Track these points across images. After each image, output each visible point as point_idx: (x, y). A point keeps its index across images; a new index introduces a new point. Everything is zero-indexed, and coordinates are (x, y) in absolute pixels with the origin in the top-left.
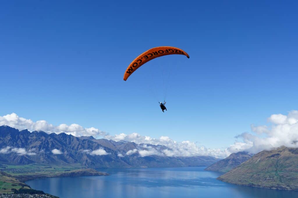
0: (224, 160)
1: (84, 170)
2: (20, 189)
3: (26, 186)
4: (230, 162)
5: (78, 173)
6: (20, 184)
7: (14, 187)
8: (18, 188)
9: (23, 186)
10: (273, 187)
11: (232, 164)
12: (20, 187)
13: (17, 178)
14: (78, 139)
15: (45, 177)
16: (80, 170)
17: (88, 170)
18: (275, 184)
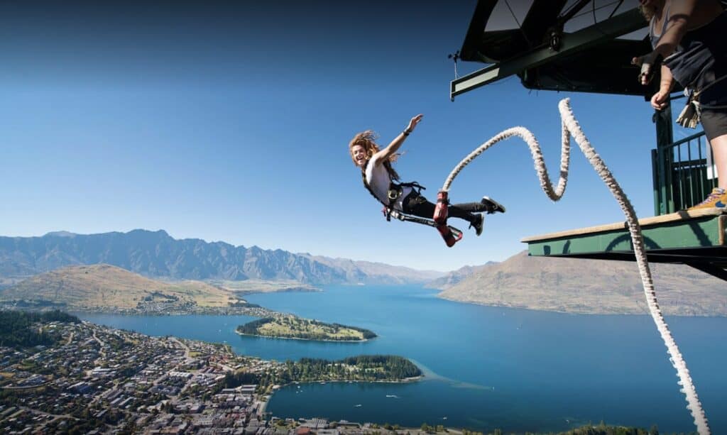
0: (442, 278)
1: (299, 286)
2: (236, 303)
3: (242, 300)
4: (450, 280)
5: (295, 289)
6: (236, 299)
7: (230, 301)
8: (234, 302)
9: (239, 300)
10: (493, 304)
11: (451, 283)
12: (237, 301)
13: (233, 292)
14: (294, 255)
15: (261, 293)
16: (297, 286)
17: (305, 286)
18: (496, 301)
